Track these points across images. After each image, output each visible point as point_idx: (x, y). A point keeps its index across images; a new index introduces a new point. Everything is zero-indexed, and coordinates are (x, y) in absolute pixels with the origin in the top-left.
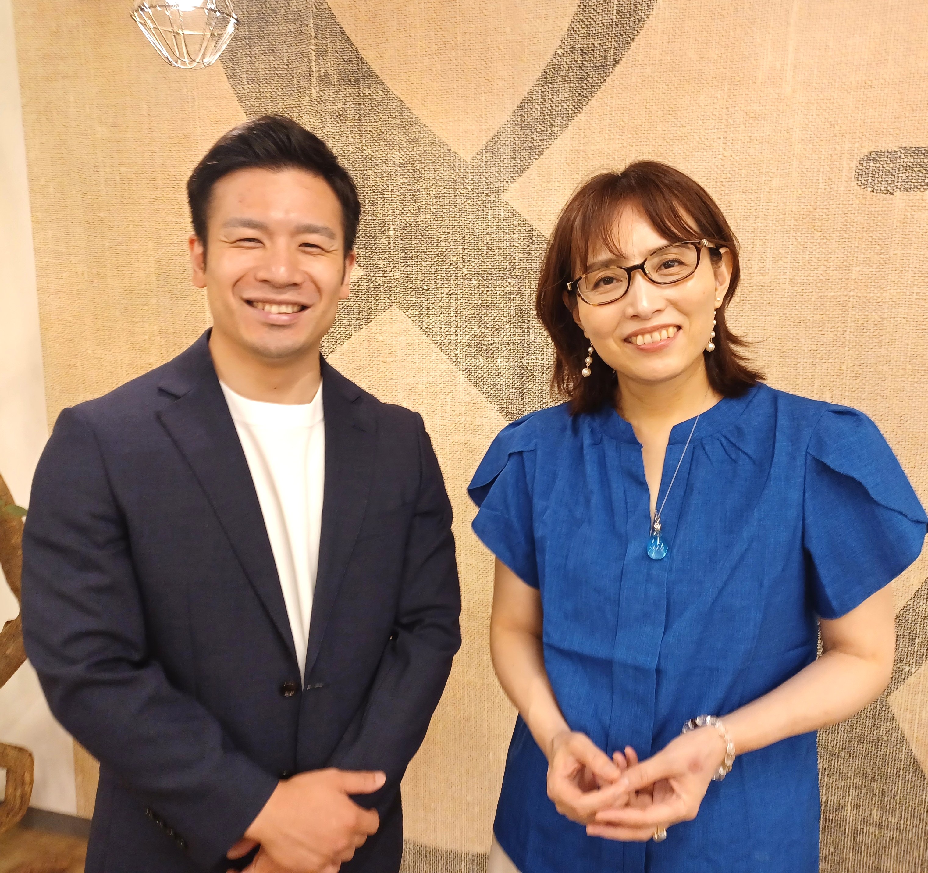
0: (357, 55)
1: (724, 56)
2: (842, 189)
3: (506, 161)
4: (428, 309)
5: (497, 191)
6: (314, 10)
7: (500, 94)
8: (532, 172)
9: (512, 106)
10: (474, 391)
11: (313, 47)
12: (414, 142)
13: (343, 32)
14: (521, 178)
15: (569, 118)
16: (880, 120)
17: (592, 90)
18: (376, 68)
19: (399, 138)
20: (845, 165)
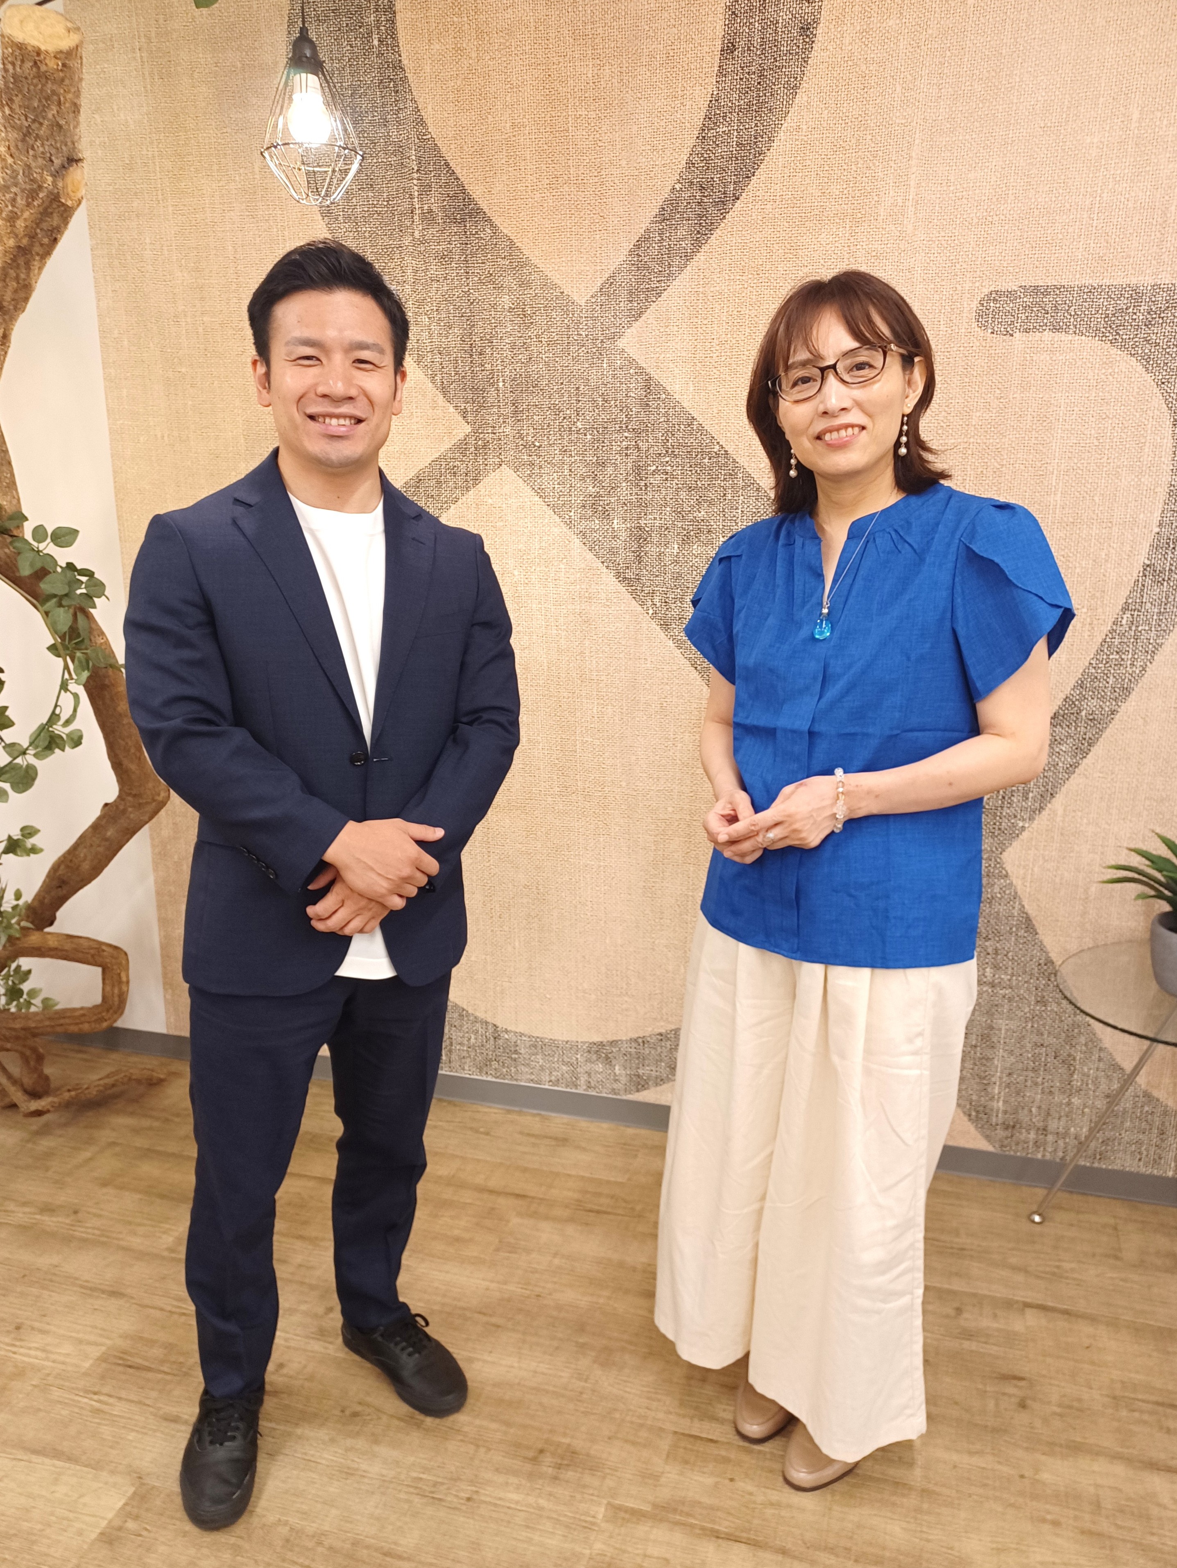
0: (464, 191)
1: (845, 192)
2: (963, 330)
3: (622, 304)
4: (541, 467)
5: (613, 338)
6: (417, 141)
7: (616, 231)
8: (650, 315)
9: (627, 246)
10: (590, 556)
11: (415, 182)
12: (524, 284)
13: (447, 165)
14: (637, 323)
15: (688, 257)
16: (1000, 258)
17: (712, 228)
18: (484, 205)
19: (509, 281)
20: (965, 306)
